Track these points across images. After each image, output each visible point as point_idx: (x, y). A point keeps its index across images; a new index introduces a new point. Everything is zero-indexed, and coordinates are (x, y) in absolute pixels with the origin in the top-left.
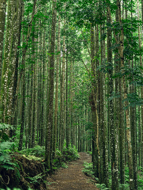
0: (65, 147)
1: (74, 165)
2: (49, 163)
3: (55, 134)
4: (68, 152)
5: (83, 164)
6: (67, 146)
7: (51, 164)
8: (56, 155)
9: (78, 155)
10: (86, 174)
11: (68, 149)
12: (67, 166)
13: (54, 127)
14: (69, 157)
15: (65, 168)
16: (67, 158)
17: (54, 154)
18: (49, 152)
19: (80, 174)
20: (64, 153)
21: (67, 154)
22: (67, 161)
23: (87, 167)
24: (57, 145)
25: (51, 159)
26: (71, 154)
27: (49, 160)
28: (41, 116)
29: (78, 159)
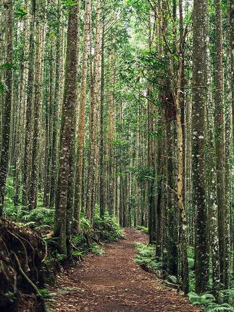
0: (98, 216)
1: (116, 250)
2: (64, 242)
3: (79, 184)
4: (103, 224)
5: (133, 246)
6: (102, 213)
7: (68, 243)
8: (80, 229)
9: (121, 232)
10: (144, 267)
11: (103, 218)
12: (101, 252)
13: (78, 170)
14: (105, 235)
15: (98, 255)
16: (101, 235)
17: (75, 225)
19: (132, 267)
20: (95, 226)
21: (101, 228)
22: (101, 242)
23: (143, 252)
24: (82, 211)
25: (67, 234)
26: (109, 229)
27: (63, 234)
28: (50, 150)
29: (122, 238)
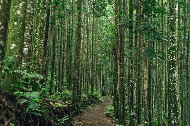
0: (90, 91)
1: (98, 107)
2: (76, 106)
3: (82, 80)
5: (106, 106)
6: (92, 91)
8: (82, 99)
9: (101, 98)
10: (108, 115)
11: (93, 93)
12: (91, 108)
13: (81, 74)
14: (93, 100)
15: (89, 110)
16: (91, 101)
17: (80, 97)
18: (75, 96)
19: (103, 115)
20: (89, 97)
21: (92, 97)
22: (91, 104)
23: (109, 109)
24: (83, 90)
25: (77, 102)
26: (96, 98)
27: (75, 103)
28: (69, 64)
29: (102, 102)
